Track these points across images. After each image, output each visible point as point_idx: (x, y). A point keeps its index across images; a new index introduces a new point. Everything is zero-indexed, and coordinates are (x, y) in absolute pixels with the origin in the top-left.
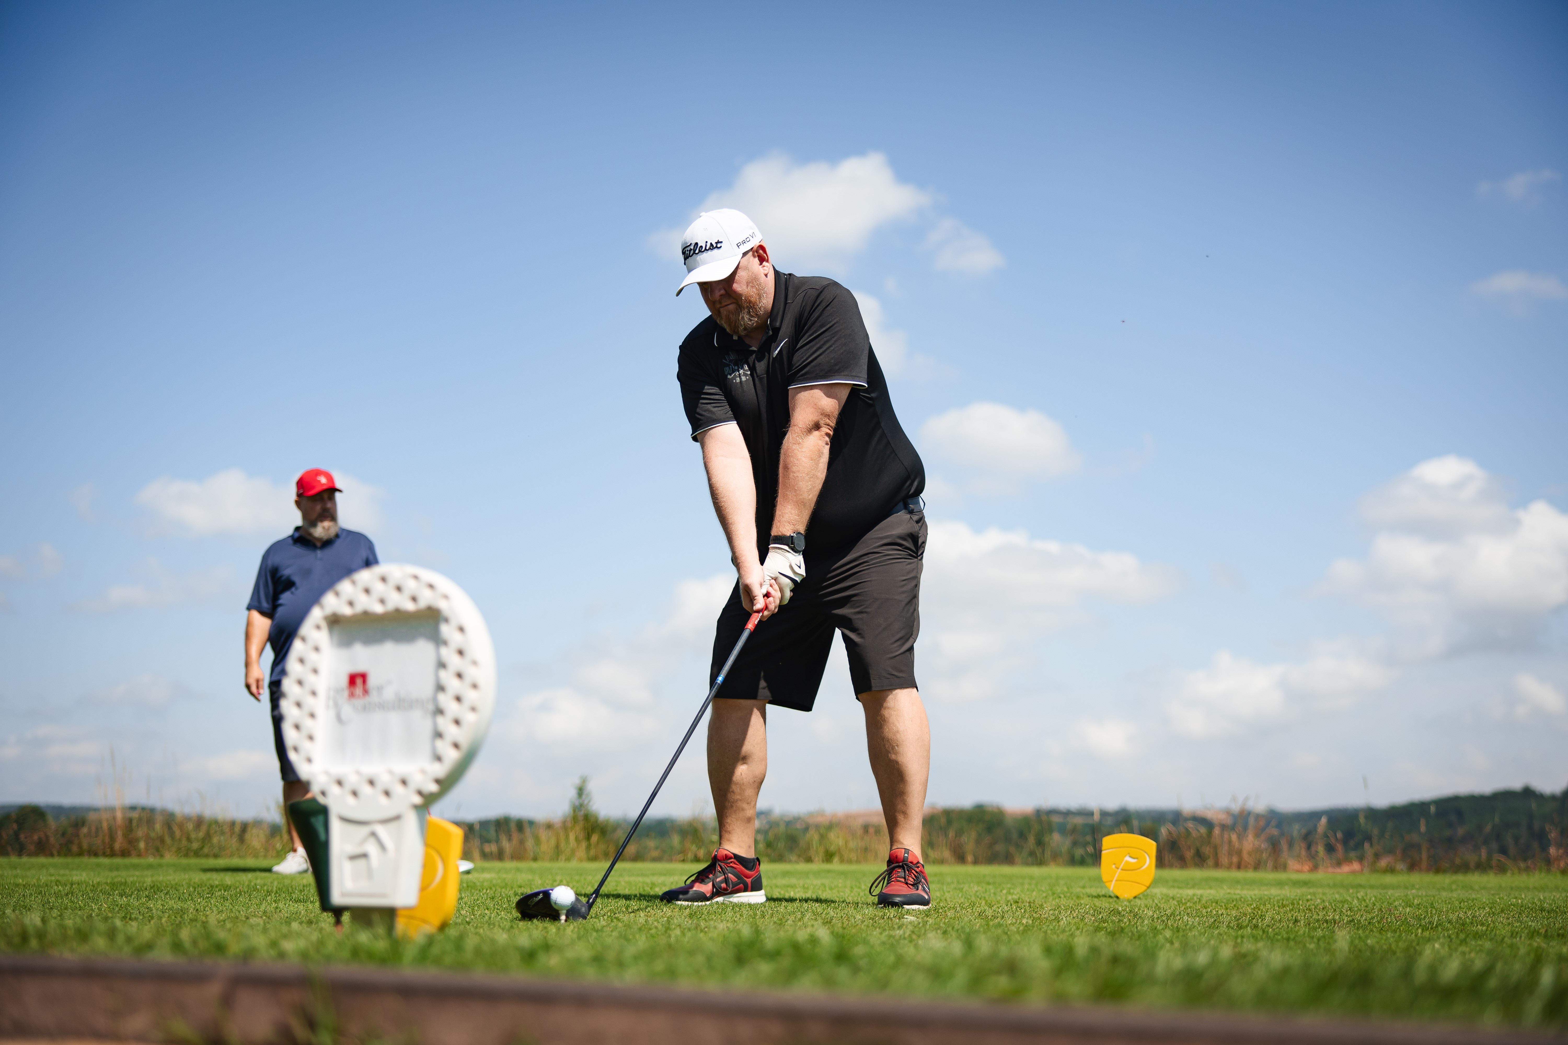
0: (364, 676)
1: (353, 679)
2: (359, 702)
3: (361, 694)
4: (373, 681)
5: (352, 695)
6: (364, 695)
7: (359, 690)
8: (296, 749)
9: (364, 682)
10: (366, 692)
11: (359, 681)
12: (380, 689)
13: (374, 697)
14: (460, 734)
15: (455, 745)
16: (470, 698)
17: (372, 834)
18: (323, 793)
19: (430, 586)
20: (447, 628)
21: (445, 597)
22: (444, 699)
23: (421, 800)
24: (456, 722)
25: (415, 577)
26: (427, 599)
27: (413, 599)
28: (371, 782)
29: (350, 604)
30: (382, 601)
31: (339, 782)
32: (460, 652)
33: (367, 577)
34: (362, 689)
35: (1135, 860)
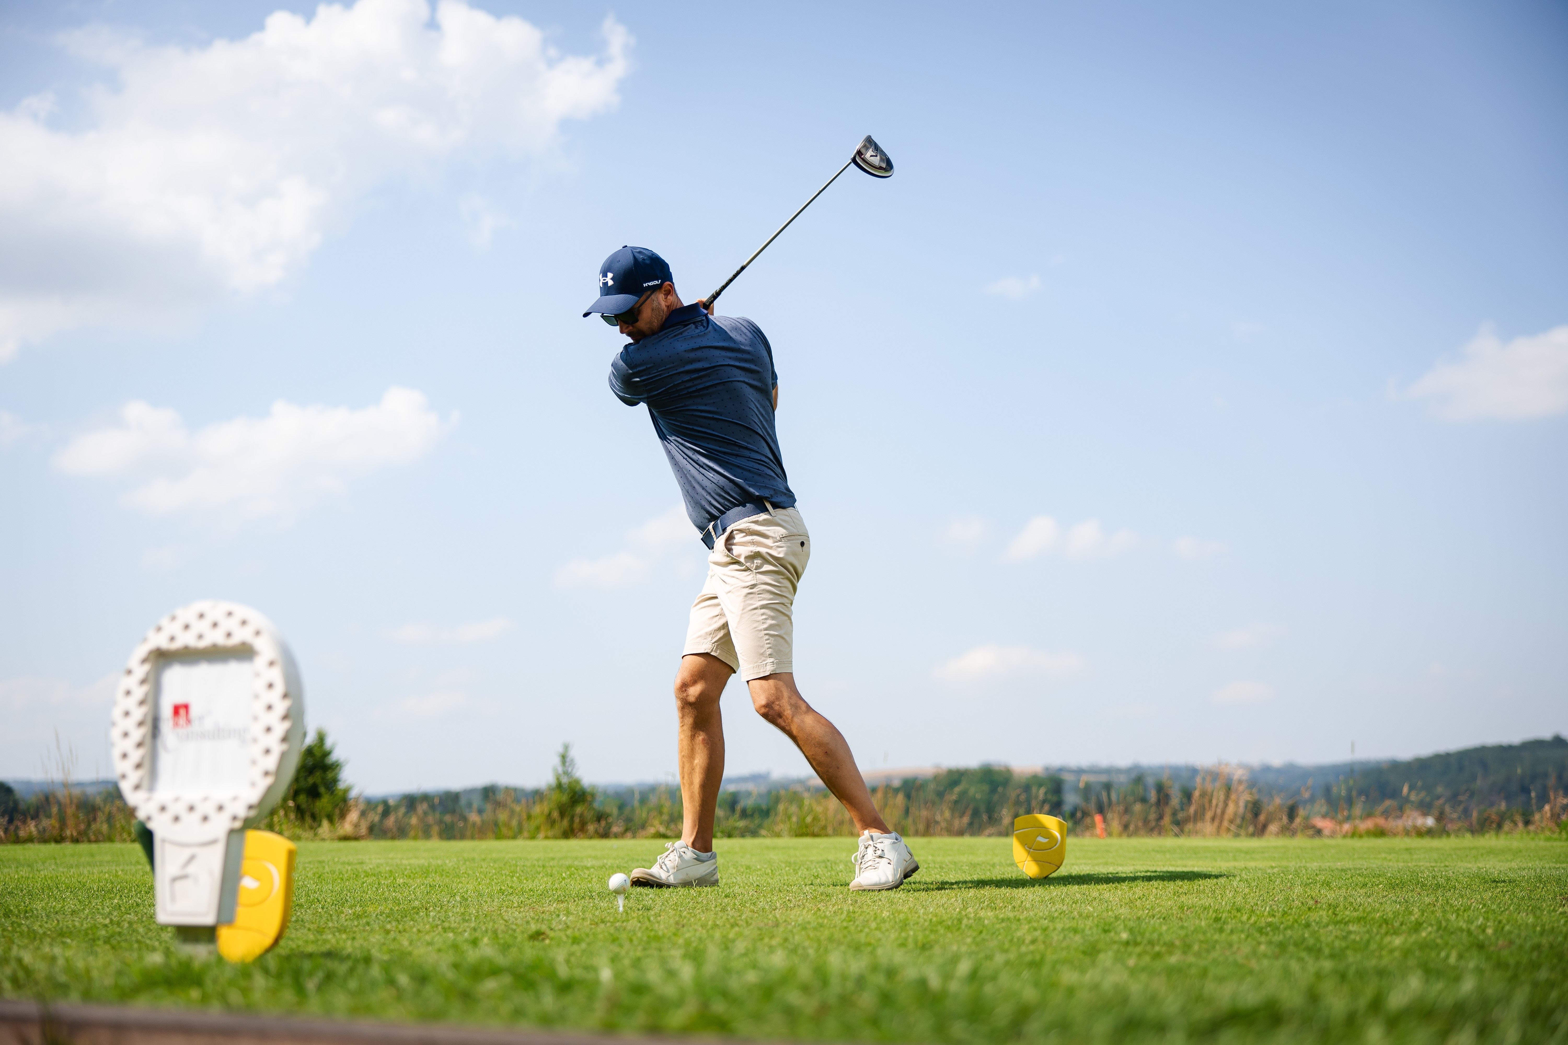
0: (186, 707)
1: (177, 710)
2: (181, 731)
3: (185, 724)
4: (194, 712)
5: (176, 724)
6: (186, 724)
7: (182, 720)
8: (124, 776)
9: (187, 712)
10: (188, 721)
11: (182, 712)
12: (201, 718)
13: (196, 726)
14: (271, 762)
15: (267, 774)
16: (281, 728)
17: (192, 858)
18: (149, 818)
19: (244, 623)
20: (260, 662)
21: (258, 633)
22: (257, 729)
23: (238, 824)
24: (268, 751)
25: (230, 614)
26: (241, 635)
27: (229, 635)
28: (192, 809)
29: (172, 639)
30: (200, 636)
31: (163, 808)
32: (270, 686)
33: (187, 614)
34: (185, 718)
35: (1047, 840)
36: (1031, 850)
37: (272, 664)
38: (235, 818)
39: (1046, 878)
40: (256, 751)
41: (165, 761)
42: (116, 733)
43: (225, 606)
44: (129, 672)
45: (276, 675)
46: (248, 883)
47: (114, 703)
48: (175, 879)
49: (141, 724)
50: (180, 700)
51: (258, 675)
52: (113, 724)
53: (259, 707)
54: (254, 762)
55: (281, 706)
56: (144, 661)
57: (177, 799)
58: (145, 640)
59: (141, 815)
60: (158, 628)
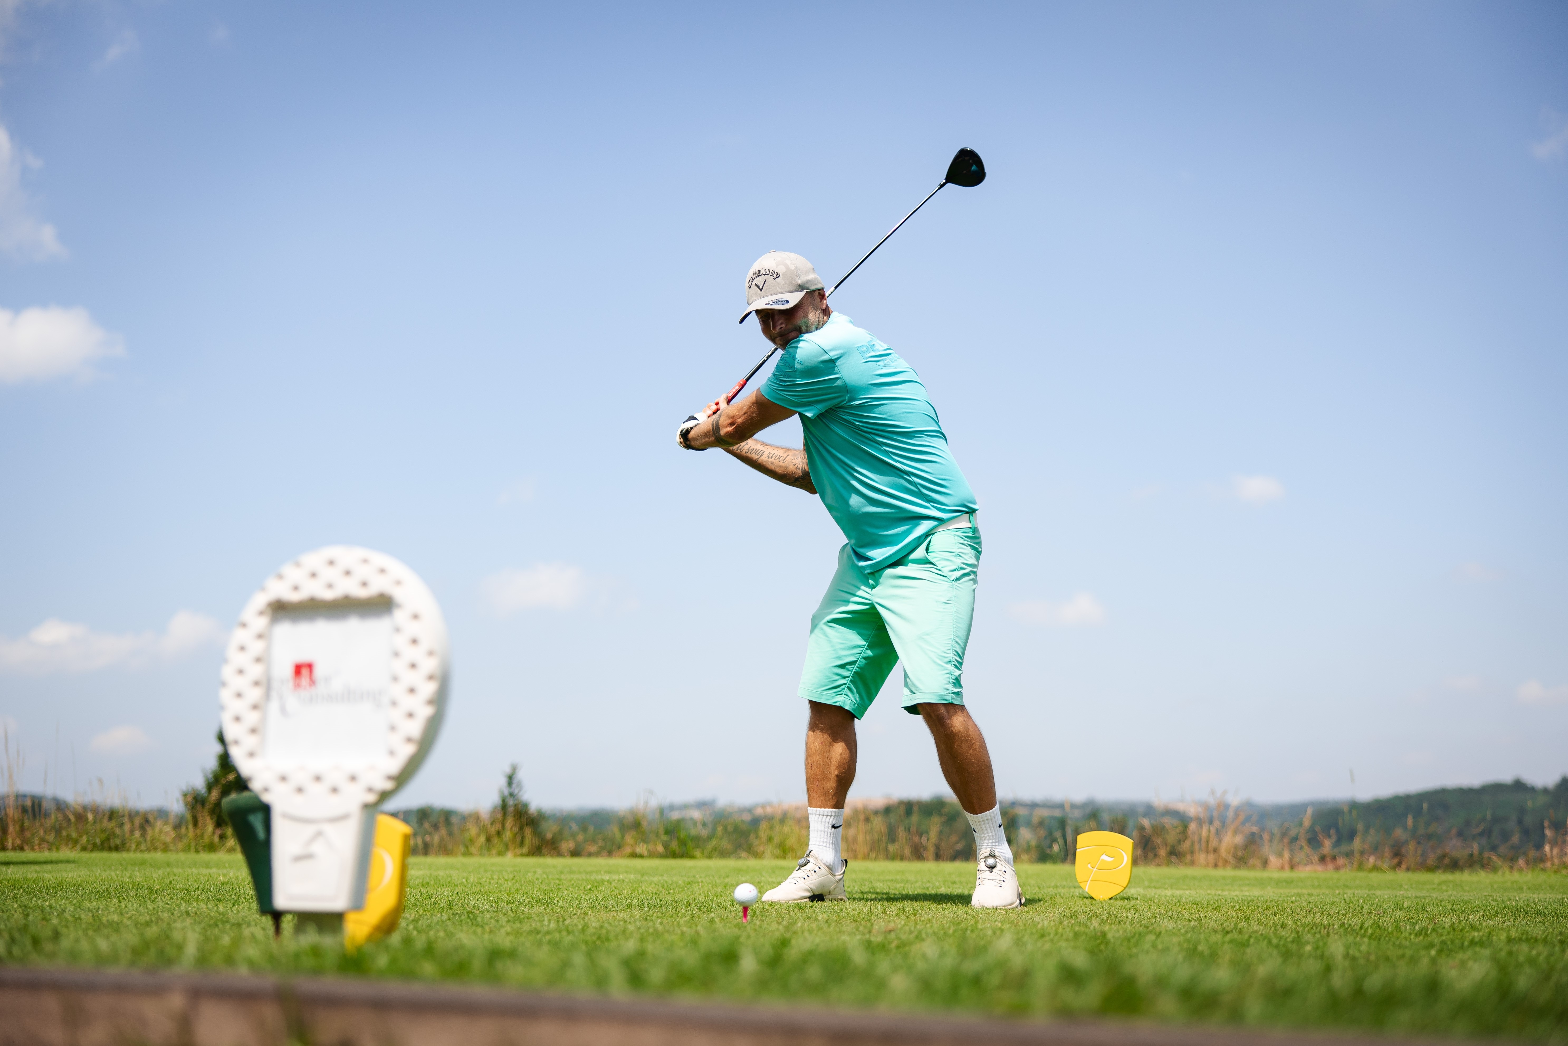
0: (310, 666)
1: (298, 669)
2: (305, 693)
3: (307, 685)
4: (319, 671)
5: (297, 686)
6: (310, 685)
7: (304, 681)
8: (236, 742)
9: (311, 672)
10: (312, 682)
11: (305, 672)
12: (328, 679)
13: (321, 688)
14: (414, 728)
15: (409, 740)
16: (427, 689)
17: (319, 834)
18: (266, 790)
19: (382, 571)
20: (401, 616)
21: (398, 583)
22: (398, 691)
23: (371, 798)
24: (410, 715)
25: (365, 561)
26: (378, 586)
27: (364, 584)
28: (318, 779)
29: (296, 588)
30: (330, 586)
31: (283, 779)
32: (414, 641)
33: (313, 560)
34: (308, 680)
35: (1112, 859)
36: (1095, 869)
37: (416, 617)
38: (370, 790)
39: (1110, 899)
40: (396, 715)
42: (226, 695)
43: (360, 553)
44: (244, 625)
45: (421, 630)
47: (225, 661)
48: (297, 859)
49: (257, 683)
50: (303, 658)
51: (398, 630)
52: (224, 684)
53: (399, 666)
54: (393, 728)
55: (427, 665)
56: (261, 613)
57: (300, 769)
58: (263, 589)
59: (256, 785)
60: (280, 577)
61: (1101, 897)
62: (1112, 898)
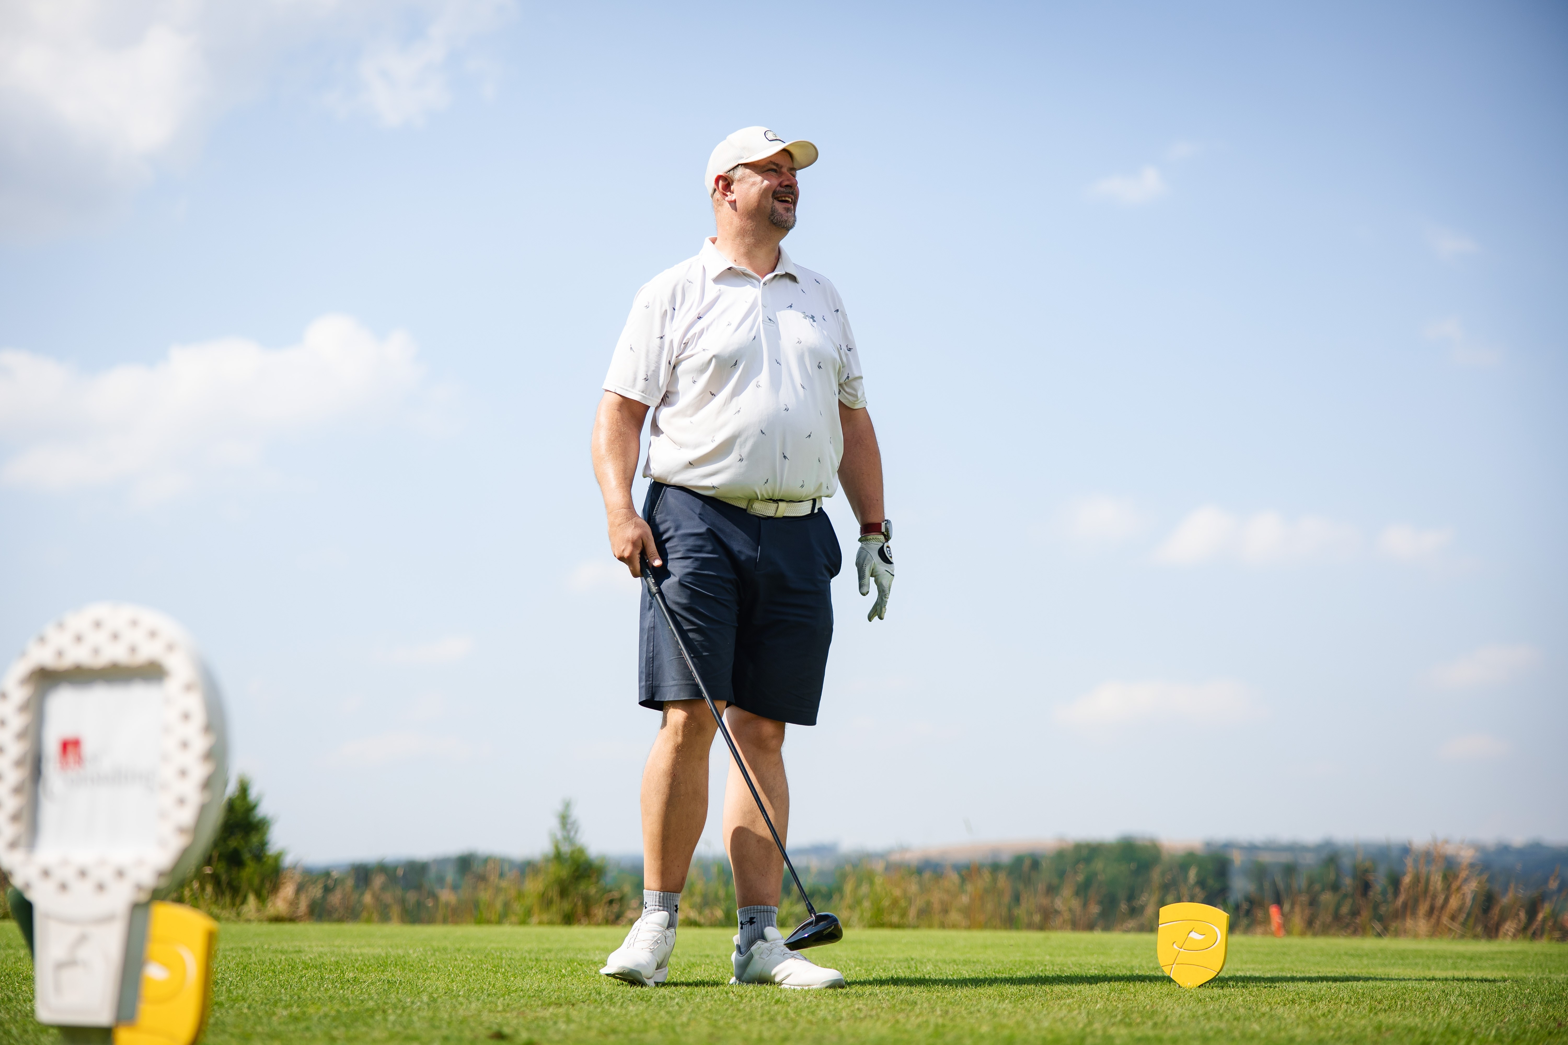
0: (77, 743)
1: (65, 746)
2: (71, 774)
3: (75, 766)
4: (87, 749)
5: (63, 766)
6: (77, 766)
7: (71, 760)
9: (78, 750)
10: (80, 761)
11: (72, 749)
12: (96, 758)
13: (88, 768)
14: (187, 816)
15: (180, 830)
16: (199, 771)
17: (83, 939)
18: (28, 886)
19: (153, 634)
20: (173, 686)
21: (170, 647)
22: (168, 772)
23: (141, 896)
24: (181, 801)
25: (135, 623)
26: (148, 651)
27: (133, 650)
28: (83, 874)
29: (60, 654)
30: (96, 651)
31: (46, 873)
32: (186, 717)
33: (79, 621)
34: (75, 758)
35: (1203, 937)
36: (1182, 950)
37: (188, 688)
38: (139, 887)
39: (1199, 986)
40: (167, 800)
41: (49, 812)
43: (129, 613)
44: (4, 696)
45: (194, 703)
46: (154, 972)
48: (60, 966)
49: (19, 763)
50: (70, 734)
51: (170, 702)
53: (171, 744)
54: (164, 816)
55: (200, 743)
56: (24, 682)
57: (65, 863)
58: (25, 655)
59: (18, 881)
60: (42, 640)
61: (1189, 984)
62: (1202, 985)
